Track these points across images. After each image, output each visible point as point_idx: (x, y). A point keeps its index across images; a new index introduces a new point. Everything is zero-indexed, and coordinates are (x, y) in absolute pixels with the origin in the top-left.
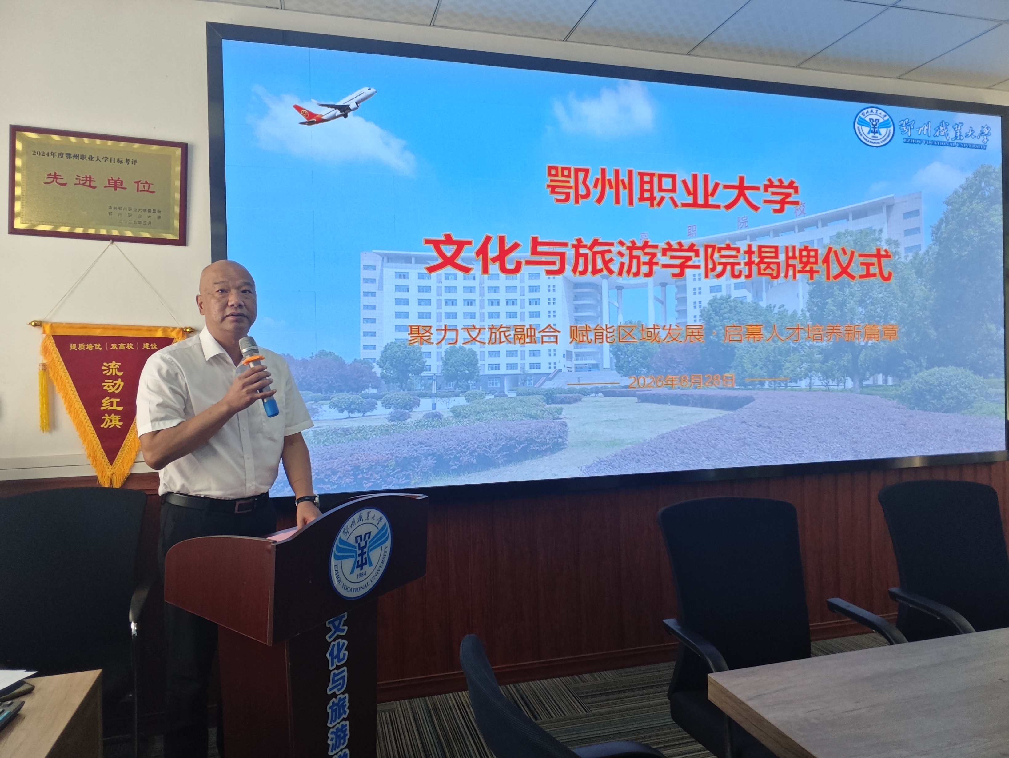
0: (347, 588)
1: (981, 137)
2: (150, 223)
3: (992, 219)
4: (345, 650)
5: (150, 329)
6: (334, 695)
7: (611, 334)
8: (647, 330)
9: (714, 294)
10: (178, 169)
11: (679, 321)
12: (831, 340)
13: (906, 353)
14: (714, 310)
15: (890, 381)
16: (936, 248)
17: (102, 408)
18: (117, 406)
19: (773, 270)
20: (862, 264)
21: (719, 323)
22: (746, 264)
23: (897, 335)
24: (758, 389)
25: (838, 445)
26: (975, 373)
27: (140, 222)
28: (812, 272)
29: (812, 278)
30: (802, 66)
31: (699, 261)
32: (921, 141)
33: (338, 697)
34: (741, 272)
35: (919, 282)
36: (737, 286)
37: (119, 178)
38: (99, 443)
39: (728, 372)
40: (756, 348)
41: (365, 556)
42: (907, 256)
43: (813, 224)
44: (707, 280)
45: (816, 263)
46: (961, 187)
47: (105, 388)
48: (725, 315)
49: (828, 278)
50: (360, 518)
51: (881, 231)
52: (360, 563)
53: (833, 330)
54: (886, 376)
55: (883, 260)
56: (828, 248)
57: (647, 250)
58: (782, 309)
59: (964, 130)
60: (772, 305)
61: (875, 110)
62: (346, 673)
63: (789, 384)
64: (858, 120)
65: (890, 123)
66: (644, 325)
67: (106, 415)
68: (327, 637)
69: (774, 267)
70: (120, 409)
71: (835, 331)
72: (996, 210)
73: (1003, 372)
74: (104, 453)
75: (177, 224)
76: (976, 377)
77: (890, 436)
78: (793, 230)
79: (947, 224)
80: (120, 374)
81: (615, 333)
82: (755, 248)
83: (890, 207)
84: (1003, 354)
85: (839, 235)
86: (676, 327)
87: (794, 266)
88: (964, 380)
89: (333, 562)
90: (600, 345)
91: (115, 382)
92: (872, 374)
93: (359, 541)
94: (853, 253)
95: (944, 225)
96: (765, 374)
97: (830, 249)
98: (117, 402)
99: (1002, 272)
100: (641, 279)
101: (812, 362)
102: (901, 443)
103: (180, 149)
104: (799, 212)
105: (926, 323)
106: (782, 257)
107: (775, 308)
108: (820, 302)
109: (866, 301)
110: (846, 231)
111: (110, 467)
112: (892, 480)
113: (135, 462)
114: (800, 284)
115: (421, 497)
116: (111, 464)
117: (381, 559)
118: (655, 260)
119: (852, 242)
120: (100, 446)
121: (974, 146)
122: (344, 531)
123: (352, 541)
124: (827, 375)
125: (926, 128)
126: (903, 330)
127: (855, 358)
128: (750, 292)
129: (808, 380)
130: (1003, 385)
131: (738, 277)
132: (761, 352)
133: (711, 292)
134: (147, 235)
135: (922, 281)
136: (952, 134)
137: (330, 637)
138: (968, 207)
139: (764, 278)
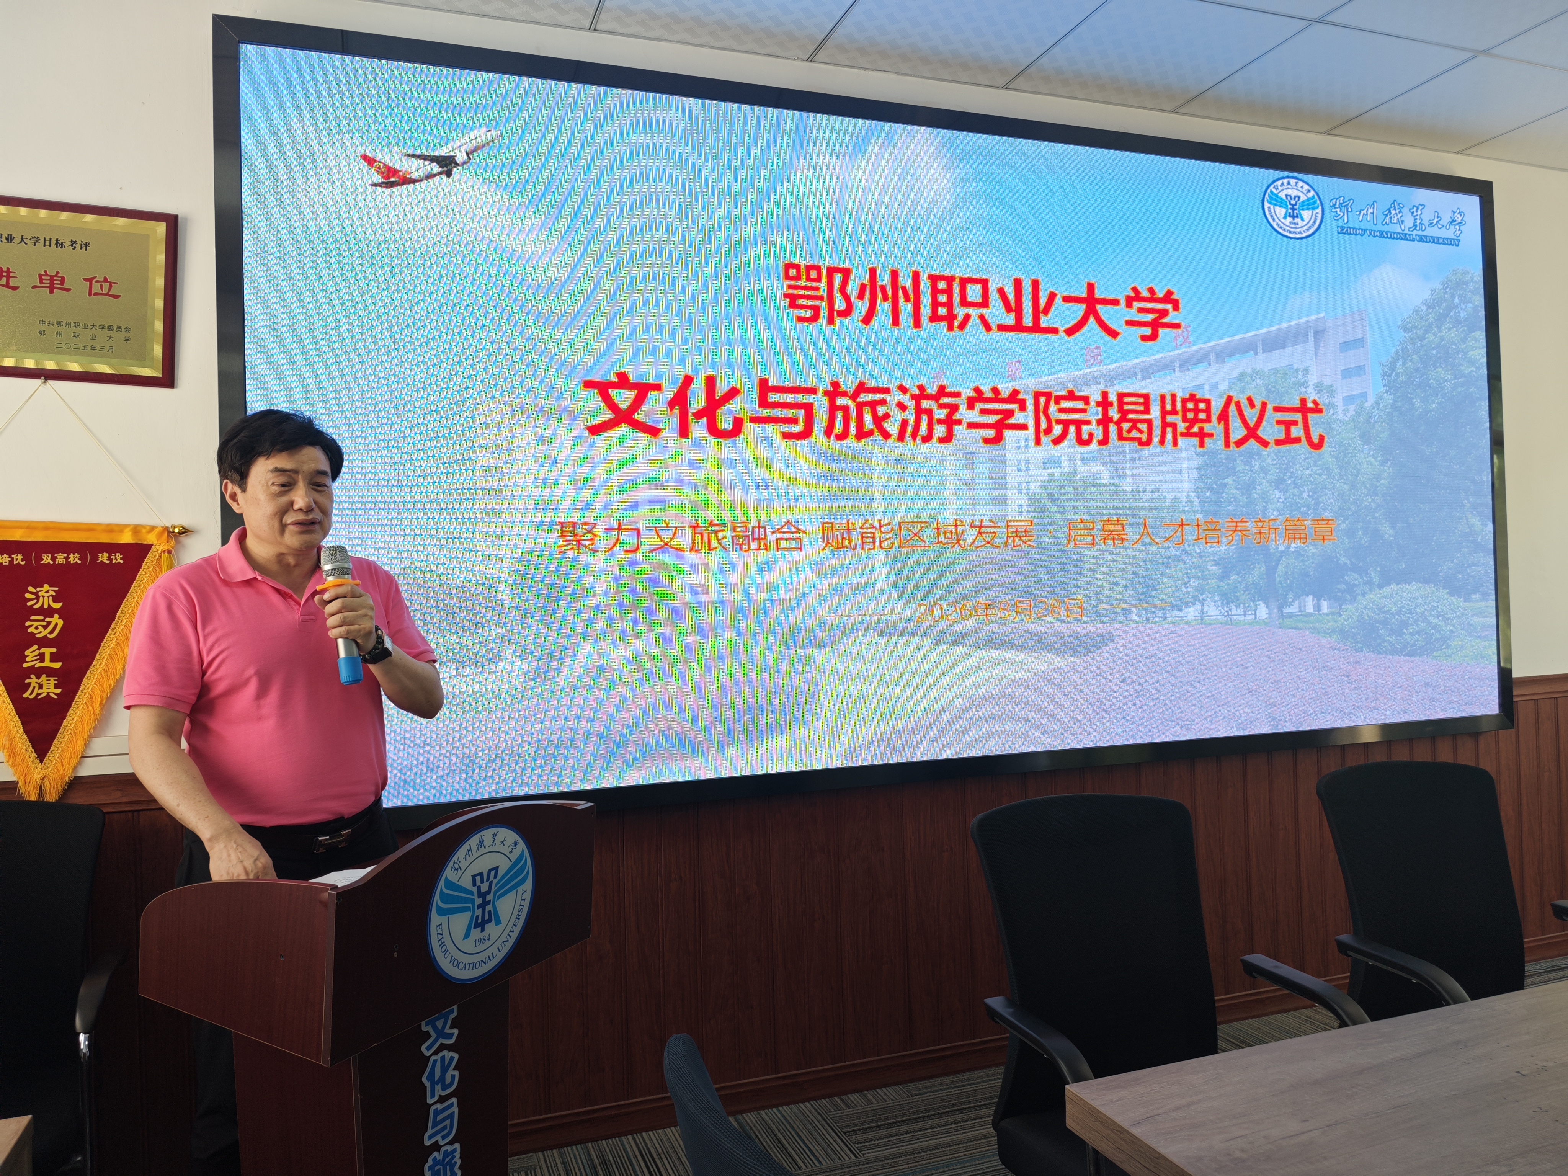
0: (458, 964)
1: (1452, 227)
2: (111, 348)
3: (1471, 353)
4: (454, 1069)
5: (110, 529)
6: (436, 1147)
7: (889, 535)
8: (945, 528)
9: (1049, 471)
10: (161, 258)
11: (994, 514)
12: (1234, 542)
13: (1348, 562)
14: (1050, 496)
15: (1325, 606)
16: (1389, 398)
17: (25, 665)
18: (52, 661)
19: (1141, 432)
20: (1279, 422)
21: (1058, 518)
22: (1099, 422)
23: (1334, 534)
24: (1121, 621)
25: (1246, 710)
26: (1451, 594)
27: (93, 347)
28: (1202, 436)
29: (1202, 444)
30: (1182, 110)
31: (1026, 418)
32: (1364, 231)
33: (443, 1149)
34: (1091, 435)
35: (1366, 452)
36: (1085, 459)
37: (58, 273)
38: (20, 724)
39: (1074, 594)
40: (1117, 555)
41: (489, 908)
42: (1348, 411)
43: (1202, 358)
44: (1038, 448)
45: (1208, 420)
46: (1425, 303)
47: (29, 630)
48: (1067, 504)
49: (1227, 445)
50: (481, 843)
51: (1306, 370)
52: (480, 921)
53: (1236, 526)
54: (1319, 600)
55: (1311, 416)
56: (1225, 396)
57: (944, 400)
58: (1157, 494)
59: (1427, 216)
60: (1141, 489)
61: (1293, 181)
62: (455, 1109)
63: (1169, 614)
64: (1268, 197)
65: (1316, 202)
66: (941, 522)
67: (33, 676)
68: (423, 1048)
69: (1143, 427)
70: (57, 665)
71: (1239, 529)
72: (1476, 340)
73: (1493, 592)
74: (28, 743)
75: (158, 350)
76: (1453, 599)
77: (1326, 694)
78: (1172, 367)
79: (1405, 359)
80: (57, 606)
81: (895, 534)
82: (1113, 398)
83: (1319, 334)
84: (1492, 563)
85: (1242, 377)
86: (991, 524)
87: (1174, 426)
88: (1435, 604)
89: (435, 919)
90: (869, 553)
91: (48, 619)
92: (1297, 597)
93: (478, 883)
94: (1264, 405)
95: (1401, 362)
96: (1132, 598)
97: (1229, 399)
98: (51, 654)
99: (1488, 436)
100: (934, 447)
101: (1204, 577)
102: (1344, 705)
103: (164, 224)
104: (1180, 341)
105: (1377, 515)
106: (1155, 412)
107: (1146, 494)
108: (1215, 482)
109: (1285, 481)
110: (1254, 370)
111: (40, 766)
112: (1332, 765)
113: (83, 757)
114: (1184, 455)
115: (582, 805)
116: (41, 761)
117: (516, 913)
118: (956, 417)
119: (1263, 389)
120: (22, 730)
121: (1441, 241)
122: (453, 867)
123: (466, 882)
124: (1228, 598)
125: (1371, 211)
126: (1343, 526)
127: (1271, 571)
128: (1106, 467)
129: (1198, 607)
130: (1494, 611)
131: (1088, 442)
132: (1125, 563)
133: (1045, 468)
134: (105, 369)
135: (1370, 450)
136: (1409, 222)
137: (428, 1048)
138: (1435, 334)
139: (1127, 444)
